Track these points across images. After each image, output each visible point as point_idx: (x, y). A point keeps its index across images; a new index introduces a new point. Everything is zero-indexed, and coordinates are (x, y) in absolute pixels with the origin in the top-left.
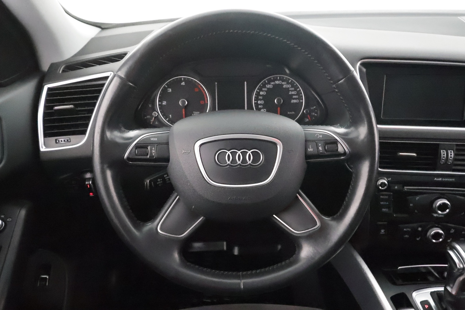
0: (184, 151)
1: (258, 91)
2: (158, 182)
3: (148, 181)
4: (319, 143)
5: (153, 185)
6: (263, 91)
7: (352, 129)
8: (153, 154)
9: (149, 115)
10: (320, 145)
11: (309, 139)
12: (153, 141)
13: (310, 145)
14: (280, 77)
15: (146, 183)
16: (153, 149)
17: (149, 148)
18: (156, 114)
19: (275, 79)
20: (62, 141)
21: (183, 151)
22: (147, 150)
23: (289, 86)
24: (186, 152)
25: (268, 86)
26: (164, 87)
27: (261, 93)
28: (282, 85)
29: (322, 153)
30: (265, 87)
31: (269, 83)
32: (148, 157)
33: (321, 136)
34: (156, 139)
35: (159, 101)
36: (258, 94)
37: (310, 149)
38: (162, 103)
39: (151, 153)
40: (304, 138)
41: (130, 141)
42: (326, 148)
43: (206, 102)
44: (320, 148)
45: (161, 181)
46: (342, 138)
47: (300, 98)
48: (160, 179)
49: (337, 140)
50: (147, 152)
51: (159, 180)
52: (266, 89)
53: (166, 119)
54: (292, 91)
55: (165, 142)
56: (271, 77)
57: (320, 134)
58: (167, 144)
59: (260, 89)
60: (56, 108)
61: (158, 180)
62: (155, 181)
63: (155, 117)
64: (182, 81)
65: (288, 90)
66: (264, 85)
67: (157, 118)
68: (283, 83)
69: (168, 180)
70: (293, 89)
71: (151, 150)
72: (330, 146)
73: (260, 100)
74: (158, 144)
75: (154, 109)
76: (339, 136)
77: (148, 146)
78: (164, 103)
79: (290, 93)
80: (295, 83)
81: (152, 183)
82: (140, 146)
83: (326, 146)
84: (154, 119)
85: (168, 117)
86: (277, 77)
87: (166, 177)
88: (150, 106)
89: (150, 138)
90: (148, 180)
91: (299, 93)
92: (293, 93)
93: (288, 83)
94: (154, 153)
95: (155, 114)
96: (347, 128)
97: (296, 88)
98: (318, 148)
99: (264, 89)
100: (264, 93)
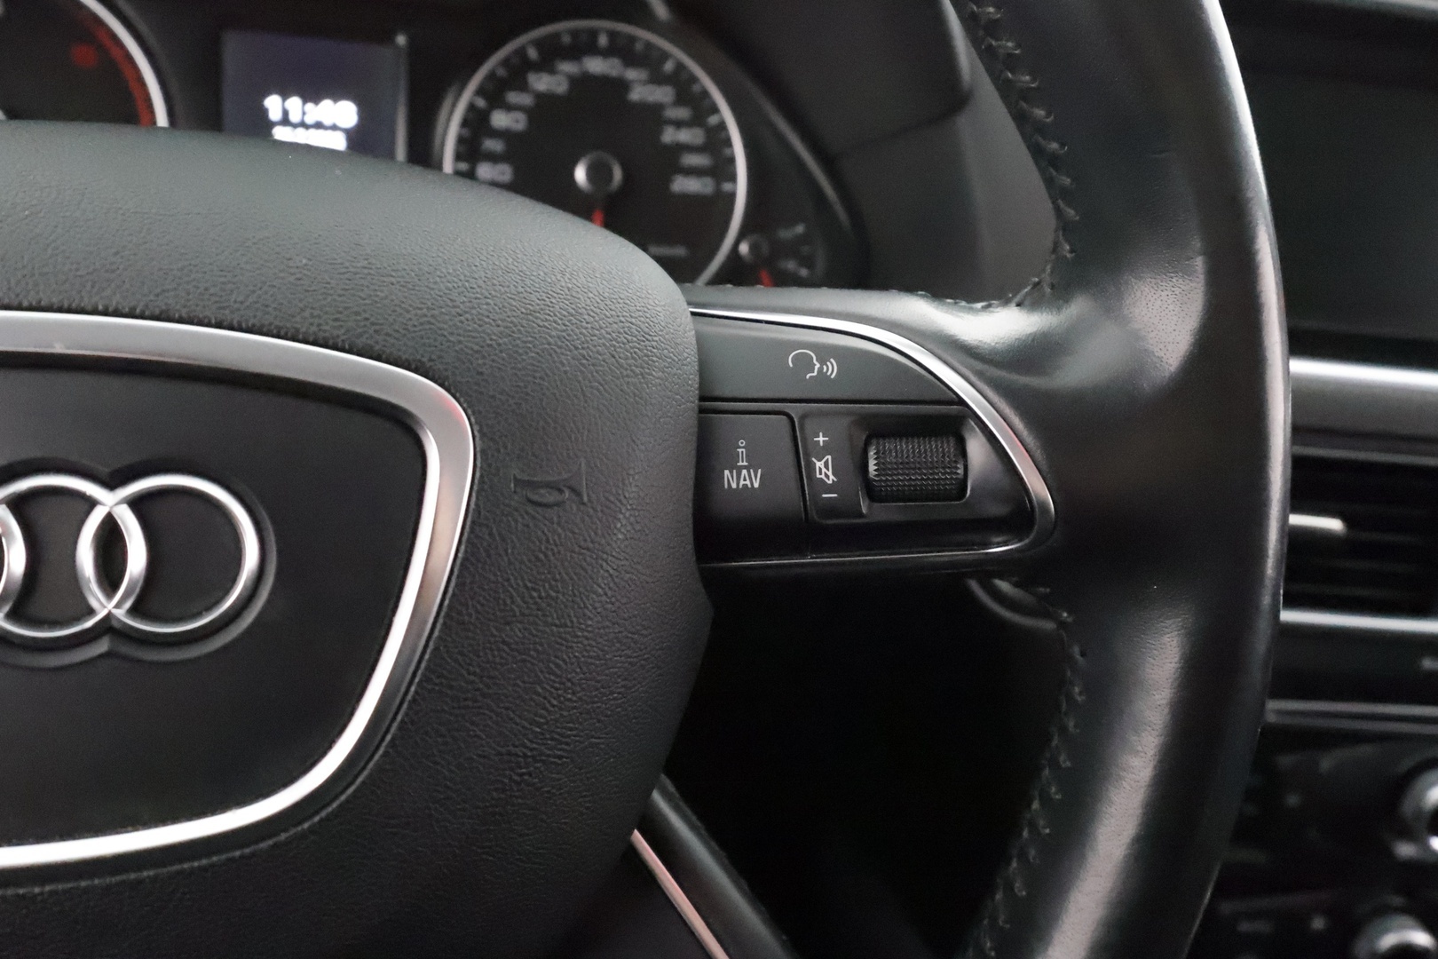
1: (481, 103)
4: (810, 425)
6: (510, 108)
7: (1078, 307)
10: (821, 439)
11: (728, 393)
13: (742, 443)
14: (613, 35)
19: (583, 46)
23: (661, 95)
25: (542, 83)
27: (500, 119)
29: (831, 510)
30: (523, 87)
31: (546, 64)
33: (832, 369)
36: (476, 124)
37: (739, 470)
40: (694, 381)
42: (872, 467)
44: (820, 464)
46: (999, 387)
47: (723, 169)
49: (962, 402)
52: (525, 99)
54: (679, 124)
56: (563, 28)
57: (825, 352)
59: (494, 94)
65: (653, 115)
66: (517, 73)
68: (631, 74)
70: (682, 113)
72: (905, 448)
73: (493, 158)
76: (980, 374)
79: (669, 136)
80: (694, 79)
83: (872, 453)
86: (593, 34)
91: (716, 142)
92: (685, 136)
93: (657, 79)
96: (1032, 302)
97: (701, 109)
98: (802, 468)
99: (514, 97)
100: (517, 121)
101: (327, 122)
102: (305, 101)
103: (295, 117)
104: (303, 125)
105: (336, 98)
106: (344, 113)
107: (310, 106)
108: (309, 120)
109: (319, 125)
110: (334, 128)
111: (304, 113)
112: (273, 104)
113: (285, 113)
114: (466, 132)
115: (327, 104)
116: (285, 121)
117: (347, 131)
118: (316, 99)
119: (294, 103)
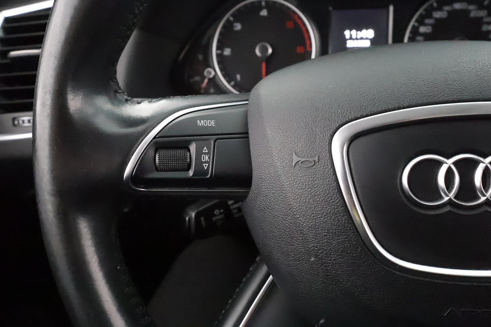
0: (299, 159)
1: (417, 25)
2: (215, 215)
3: (193, 215)
5: (203, 223)
6: (426, 25)
8: (205, 166)
9: (198, 74)
12: (203, 127)
15: (187, 219)
16: (205, 150)
17: (193, 147)
18: (211, 73)
20: (23, 122)
21: (295, 159)
22: (188, 154)
24: (303, 160)
25: (438, 15)
26: (228, 20)
27: (422, 29)
28: (467, 12)
30: (431, 17)
31: (439, 8)
32: (191, 173)
34: (213, 123)
35: (218, 48)
36: (415, 32)
38: (223, 51)
39: (199, 162)
41: (140, 128)
43: (308, 49)
45: (220, 213)
48: (220, 210)
50: (188, 160)
51: (217, 212)
52: (432, 21)
53: (229, 82)
55: (237, 131)
58: (245, 135)
59: (421, 21)
60: (14, 53)
61: (215, 213)
62: (207, 214)
63: (210, 80)
64: (261, 8)
66: (428, 14)
67: (213, 81)
68: (471, 7)
69: (236, 211)
71: (199, 153)
74: (219, 136)
75: (208, 64)
77: (189, 142)
78: (227, 52)
79: (483, 30)
81: (202, 219)
82: (169, 142)
84: (208, 83)
85: (235, 79)
87: (233, 204)
88: (200, 57)
89: (195, 119)
90: (193, 211)
92: (490, 27)
94: (206, 162)
95: (209, 73)
99: (427, 21)
100: (429, 29)
101: (365, 37)
102: (357, 31)
103: (354, 37)
104: (357, 39)
105: (367, 28)
106: (370, 33)
107: (359, 32)
108: (359, 37)
109: (362, 38)
110: (367, 39)
111: (357, 35)
112: (347, 33)
113: (351, 35)
114: (411, 35)
115: (364, 31)
116: (351, 38)
117: (370, 39)
118: (361, 30)
119: (354, 32)
